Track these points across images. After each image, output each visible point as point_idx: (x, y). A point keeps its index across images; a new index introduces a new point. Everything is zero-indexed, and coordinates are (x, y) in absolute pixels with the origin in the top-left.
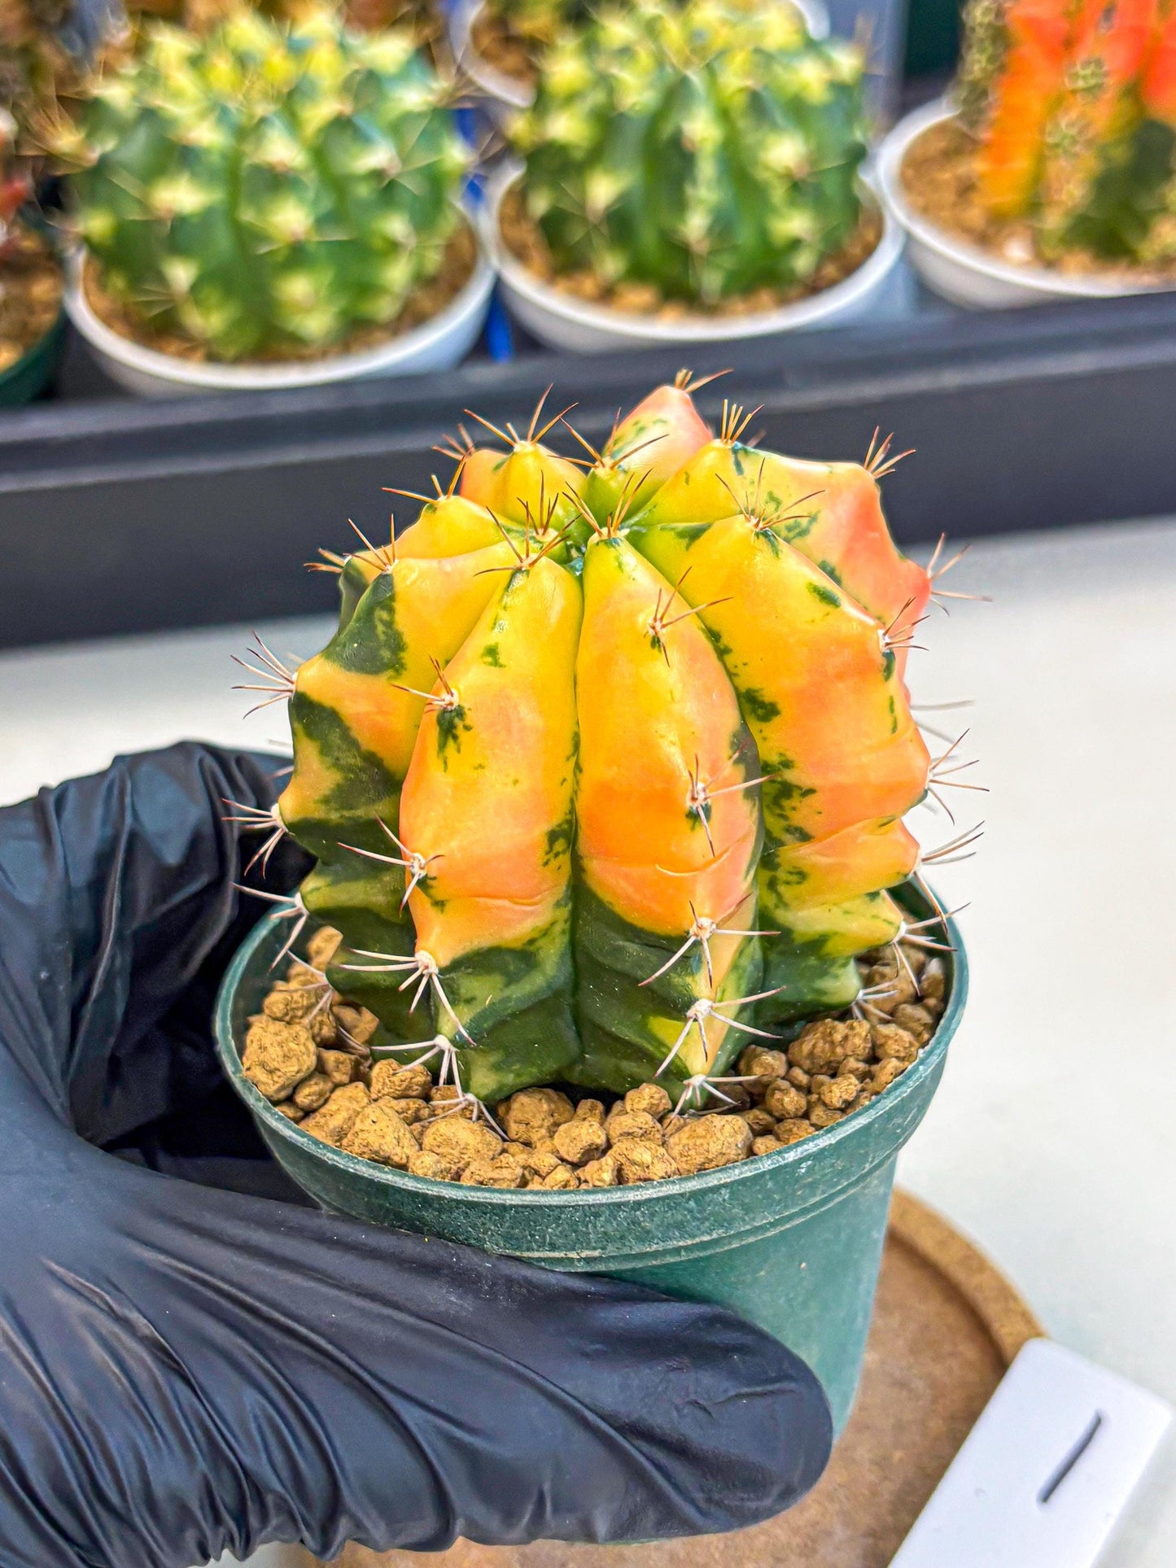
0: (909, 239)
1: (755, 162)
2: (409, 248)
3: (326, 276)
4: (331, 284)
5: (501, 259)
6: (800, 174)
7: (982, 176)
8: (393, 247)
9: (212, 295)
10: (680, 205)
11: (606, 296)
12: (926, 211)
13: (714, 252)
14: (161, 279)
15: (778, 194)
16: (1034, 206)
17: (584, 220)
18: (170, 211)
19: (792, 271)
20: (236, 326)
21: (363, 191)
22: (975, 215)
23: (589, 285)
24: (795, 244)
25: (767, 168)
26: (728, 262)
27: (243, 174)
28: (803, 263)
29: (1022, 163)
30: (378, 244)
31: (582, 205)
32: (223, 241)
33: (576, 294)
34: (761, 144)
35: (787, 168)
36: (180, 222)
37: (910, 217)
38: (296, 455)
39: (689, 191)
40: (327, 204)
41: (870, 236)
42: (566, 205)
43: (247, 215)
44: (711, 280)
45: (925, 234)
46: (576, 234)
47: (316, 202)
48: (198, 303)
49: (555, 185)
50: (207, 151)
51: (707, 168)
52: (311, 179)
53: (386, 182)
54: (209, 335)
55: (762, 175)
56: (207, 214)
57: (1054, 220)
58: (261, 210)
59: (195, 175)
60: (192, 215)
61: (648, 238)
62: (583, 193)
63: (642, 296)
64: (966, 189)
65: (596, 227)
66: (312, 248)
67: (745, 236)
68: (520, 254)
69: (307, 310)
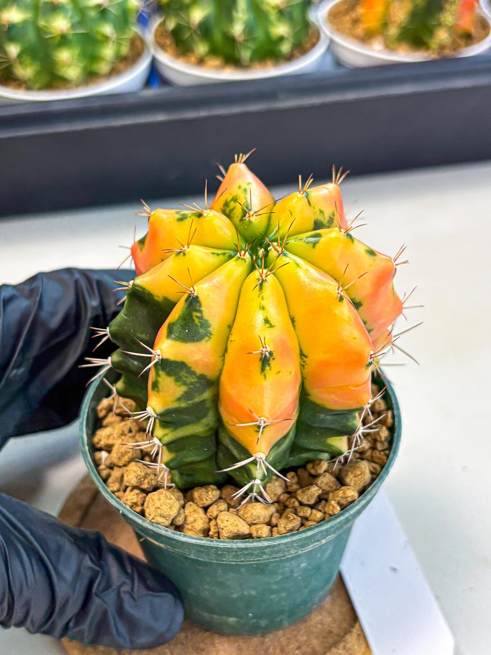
0: (332, 41)
2: (113, 40)
3: (77, 51)
4: (79, 54)
5: (155, 50)
6: (282, 7)
7: (362, 15)
8: (106, 39)
9: (27, 60)
10: (230, 20)
11: (201, 62)
12: (339, 30)
13: (246, 41)
14: (5, 53)
15: (273, 16)
16: (385, 25)
17: (190, 28)
18: (8, 21)
19: (280, 52)
20: (38, 74)
21: (93, 14)
22: (360, 30)
23: (193, 59)
24: (281, 39)
25: (268, 4)
26: (252, 46)
27: (40, 5)
28: (285, 48)
29: (379, 9)
30: (99, 37)
31: (188, 23)
32: (31, 35)
33: (188, 62)
35: (277, 4)
36: (12, 27)
37: (332, 33)
38: (64, 128)
39: (234, 14)
40: (77, 19)
41: (314, 40)
42: (183, 23)
43: (42, 23)
44: (246, 55)
45: (338, 39)
46: (187, 35)
47: (71, 18)
48: (21, 63)
49: (177, 15)
51: (242, 5)
52: (70, 7)
53: (102, 9)
54: (27, 78)
55: (265, 8)
56: (25, 22)
57: (393, 31)
58: (47, 21)
59: (19, 6)
60: (18, 24)
61: (217, 36)
62: (188, 16)
63: (215, 62)
64: (356, 21)
65: (195, 31)
66: (70, 37)
67: (259, 34)
68: (162, 47)
69: (69, 66)
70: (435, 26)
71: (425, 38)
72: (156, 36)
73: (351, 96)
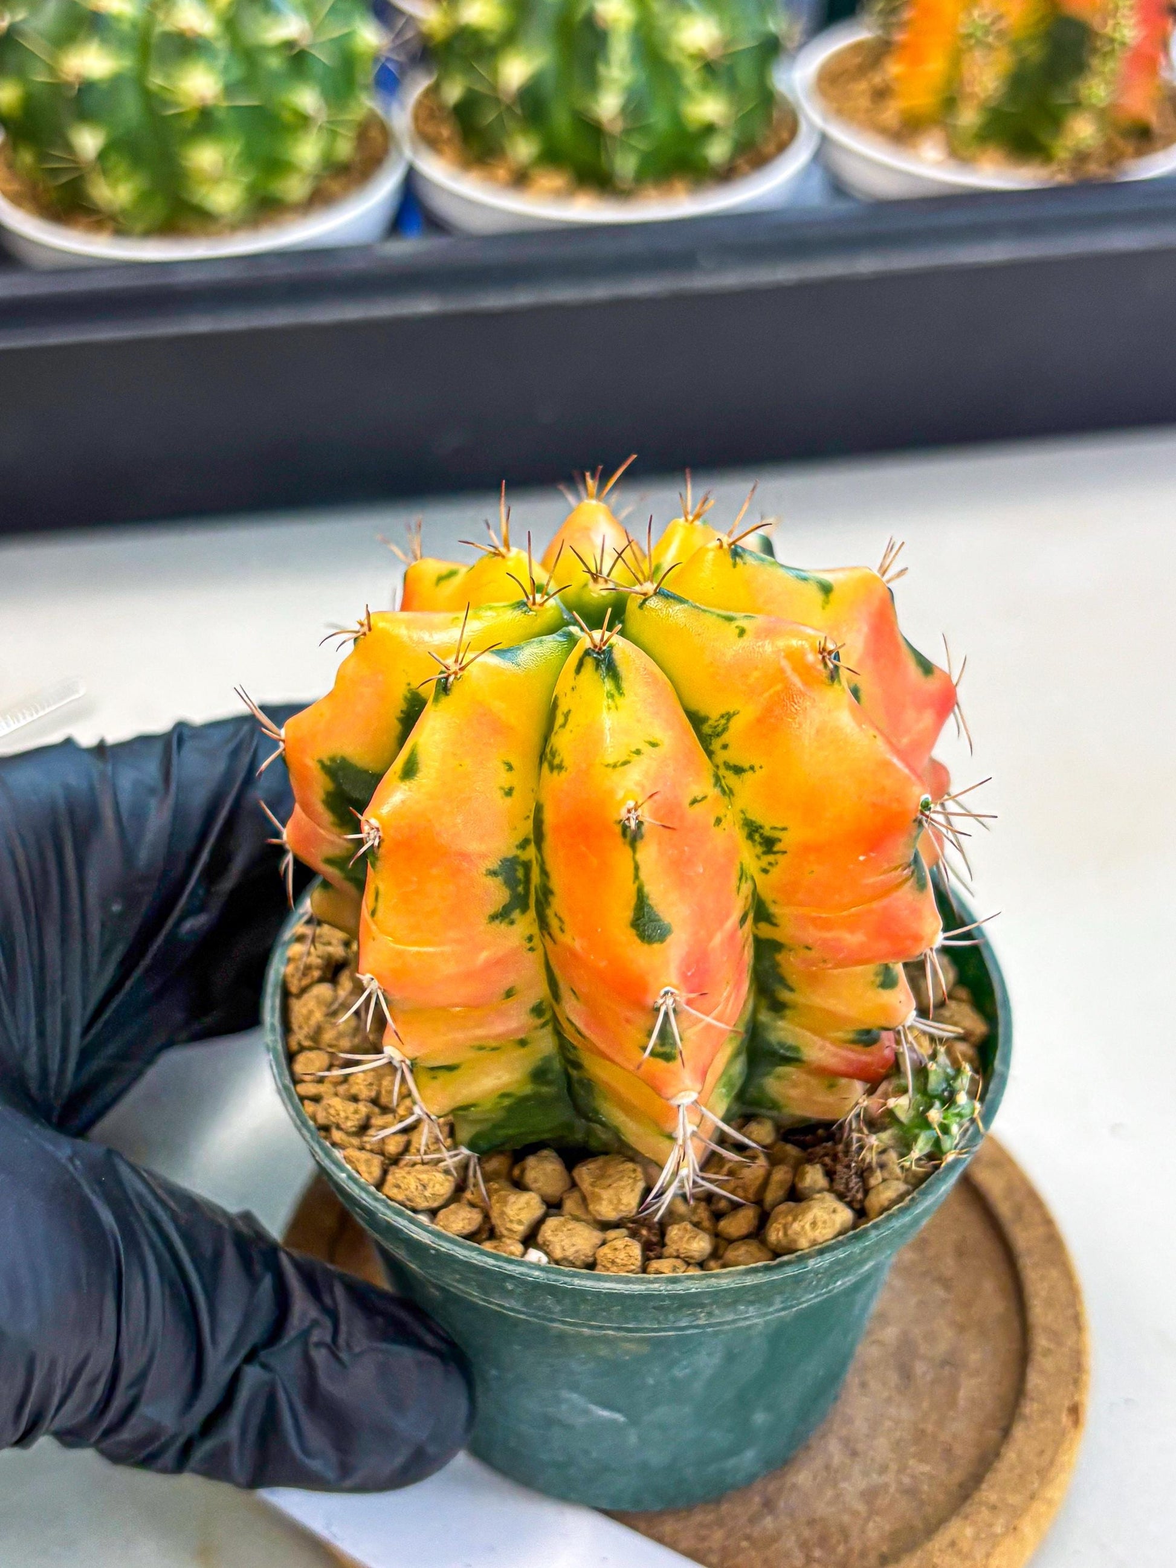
0: (825, 139)
1: (667, 44)
2: (319, 124)
3: (235, 148)
4: (241, 155)
5: (415, 151)
6: (712, 56)
7: (897, 79)
8: (304, 121)
9: (121, 166)
10: (593, 83)
11: (520, 180)
12: (842, 112)
13: (627, 132)
14: (69, 147)
15: (691, 77)
16: (950, 103)
17: (497, 101)
18: (78, 76)
19: (705, 160)
20: (144, 198)
21: (274, 62)
22: (891, 113)
23: (502, 173)
24: (709, 130)
25: (681, 50)
26: (642, 144)
27: (154, 40)
28: (717, 151)
29: (936, 65)
30: (287, 117)
31: (494, 87)
32: (130, 108)
33: (492, 178)
34: (674, 26)
35: (701, 50)
36: (87, 87)
37: (825, 120)
38: (201, 325)
39: (602, 69)
40: (237, 73)
41: (785, 135)
42: (479, 87)
43: (156, 80)
44: (625, 164)
45: (840, 134)
46: (489, 117)
47: (226, 70)
48: (105, 172)
49: (469, 70)
50: (117, 19)
51: (620, 49)
52: (221, 45)
53: (295, 51)
54: (116, 208)
55: (673, 56)
56: (116, 80)
57: (969, 117)
58: (168, 76)
59: (104, 41)
60: (101, 81)
61: (561, 120)
62: (495, 72)
63: (552, 180)
64: (881, 94)
65: (509, 108)
66: (220, 115)
67: (658, 119)
68: (432, 143)
69: (216, 180)
70: (1065, 107)
71: (1043, 138)
72: (416, 118)
73: (866, 265)
